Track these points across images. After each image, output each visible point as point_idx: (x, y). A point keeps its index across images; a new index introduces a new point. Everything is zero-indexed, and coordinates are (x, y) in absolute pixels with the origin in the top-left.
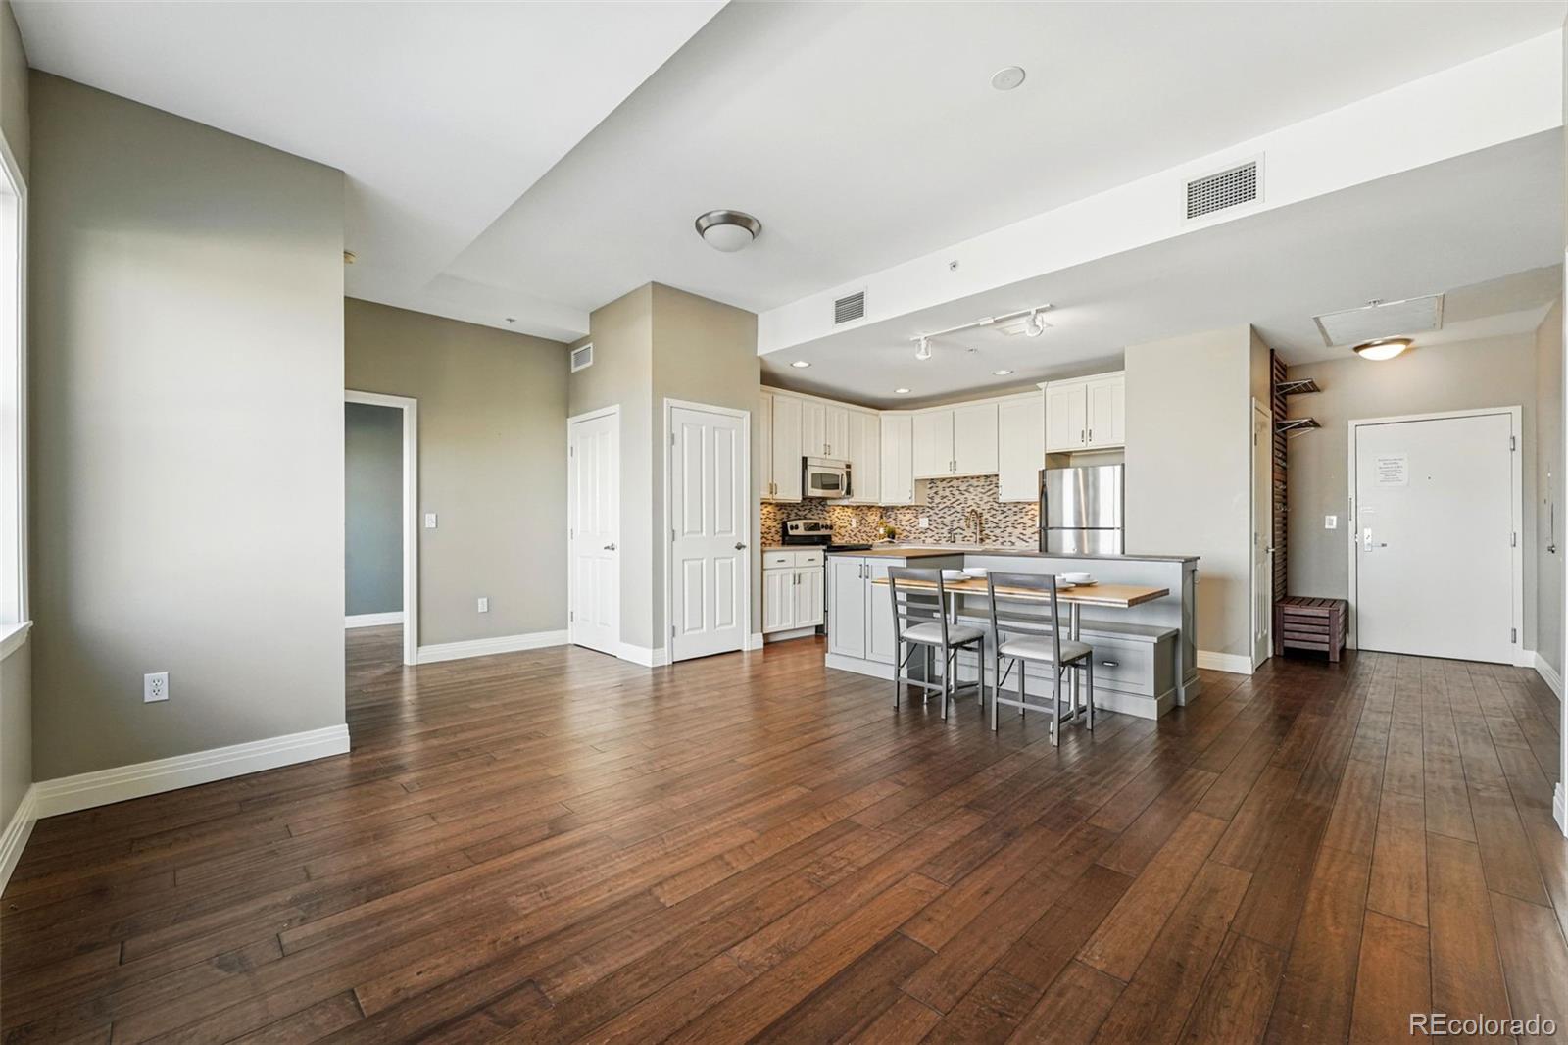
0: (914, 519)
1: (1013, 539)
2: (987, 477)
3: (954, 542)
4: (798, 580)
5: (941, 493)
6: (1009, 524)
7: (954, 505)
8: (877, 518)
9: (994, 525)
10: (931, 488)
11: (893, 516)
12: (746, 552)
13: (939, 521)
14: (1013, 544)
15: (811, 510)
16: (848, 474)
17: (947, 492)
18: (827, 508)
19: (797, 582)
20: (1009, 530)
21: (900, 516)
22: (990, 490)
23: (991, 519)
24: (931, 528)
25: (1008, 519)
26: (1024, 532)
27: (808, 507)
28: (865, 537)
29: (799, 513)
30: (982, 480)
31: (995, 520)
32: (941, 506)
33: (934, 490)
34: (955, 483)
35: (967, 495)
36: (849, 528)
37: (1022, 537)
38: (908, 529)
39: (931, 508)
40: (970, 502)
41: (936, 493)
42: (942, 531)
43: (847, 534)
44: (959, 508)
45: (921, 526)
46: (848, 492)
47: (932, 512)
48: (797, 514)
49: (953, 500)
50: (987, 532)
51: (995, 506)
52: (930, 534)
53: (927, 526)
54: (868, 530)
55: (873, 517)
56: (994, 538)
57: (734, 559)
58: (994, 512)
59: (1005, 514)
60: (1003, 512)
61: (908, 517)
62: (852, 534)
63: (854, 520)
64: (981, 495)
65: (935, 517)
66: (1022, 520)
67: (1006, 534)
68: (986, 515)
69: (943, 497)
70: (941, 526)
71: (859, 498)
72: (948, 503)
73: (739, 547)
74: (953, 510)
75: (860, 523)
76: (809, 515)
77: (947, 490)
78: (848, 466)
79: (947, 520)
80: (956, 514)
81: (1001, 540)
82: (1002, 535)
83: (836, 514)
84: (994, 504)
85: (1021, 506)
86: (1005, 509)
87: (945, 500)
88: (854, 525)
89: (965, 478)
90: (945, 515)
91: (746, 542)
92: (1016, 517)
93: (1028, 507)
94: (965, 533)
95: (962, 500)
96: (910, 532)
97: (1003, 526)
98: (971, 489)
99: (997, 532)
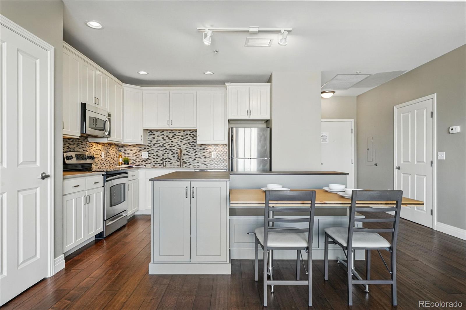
0: (138, 153)
1: (199, 164)
2: (184, 130)
3: (165, 166)
4: (88, 200)
5: (156, 138)
6: (197, 156)
7: (165, 145)
8: (114, 152)
9: (189, 157)
10: (150, 135)
11: (123, 151)
12: (50, 182)
13: (155, 154)
14: (199, 166)
15: (78, 145)
16: (109, 120)
17: (160, 138)
18: (88, 144)
19: (88, 201)
20: (197, 159)
21: (128, 151)
22: (186, 138)
23: (187, 153)
24: (150, 158)
25: (196, 153)
26: (205, 160)
27: (76, 143)
28: (109, 164)
29: (70, 147)
30: (182, 132)
31: (189, 154)
32: (156, 145)
33: (152, 136)
34: (165, 133)
35: (173, 140)
36: (100, 158)
37: (204, 162)
38: (134, 158)
39: (150, 147)
40: (175, 144)
41: (153, 138)
42: (157, 160)
43: (99, 162)
44: (168, 147)
45: (143, 157)
46: (109, 134)
47: (150, 149)
48: (69, 148)
49: (164, 142)
50: (185, 160)
51: (189, 146)
52: (149, 161)
53: (147, 157)
54: (110, 159)
55: (112, 151)
56: (189, 164)
57: (38, 190)
58: (188, 149)
59: (195, 151)
60: (194, 150)
61: (134, 151)
62: (102, 162)
63: (103, 153)
64: (181, 140)
65: (153, 152)
66: (203, 154)
67: (195, 161)
68: (184, 151)
69: (157, 141)
70: (157, 157)
71: (114, 138)
72: (161, 144)
73: (45, 177)
74: (164, 148)
75: (106, 155)
76: (77, 149)
77: (161, 137)
78: (109, 115)
79: (160, 154)
80: (166, 150)
81: (193, 165)
82: (193, 162)
83: (94, 149)
84: (188, 145)
85: (203, 147)
86: (195, 148)
87: (159, 142)
88: (103, 156)
89: (172, 130)
90: (159, 151)
91: (50, 171)
92: (201, 152)
93: (208, 148)
94: (172, 161)
95: (170, 143)
96: (136, 161)
97: (194, 157)
98: (176, 137)
99: (190, 160)
